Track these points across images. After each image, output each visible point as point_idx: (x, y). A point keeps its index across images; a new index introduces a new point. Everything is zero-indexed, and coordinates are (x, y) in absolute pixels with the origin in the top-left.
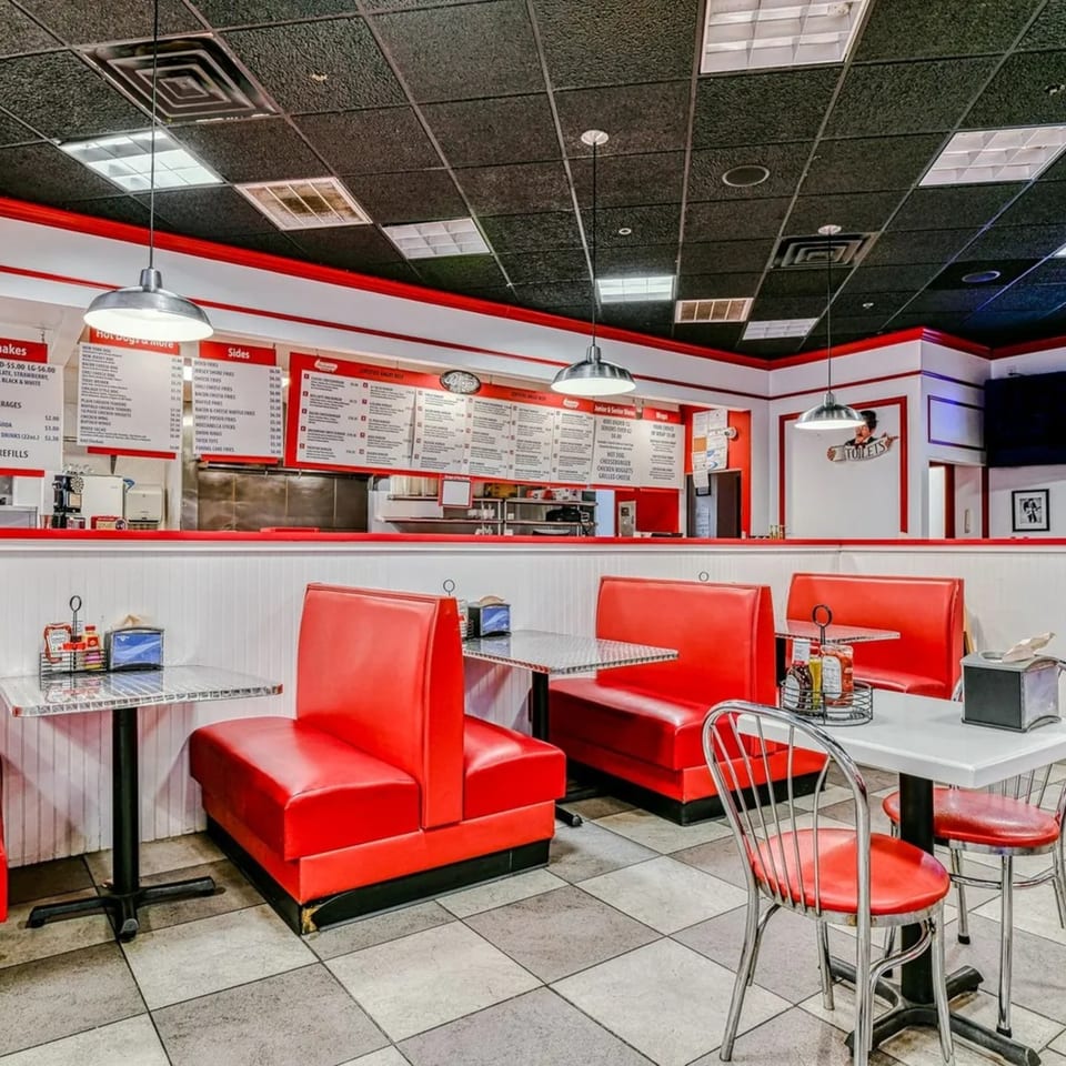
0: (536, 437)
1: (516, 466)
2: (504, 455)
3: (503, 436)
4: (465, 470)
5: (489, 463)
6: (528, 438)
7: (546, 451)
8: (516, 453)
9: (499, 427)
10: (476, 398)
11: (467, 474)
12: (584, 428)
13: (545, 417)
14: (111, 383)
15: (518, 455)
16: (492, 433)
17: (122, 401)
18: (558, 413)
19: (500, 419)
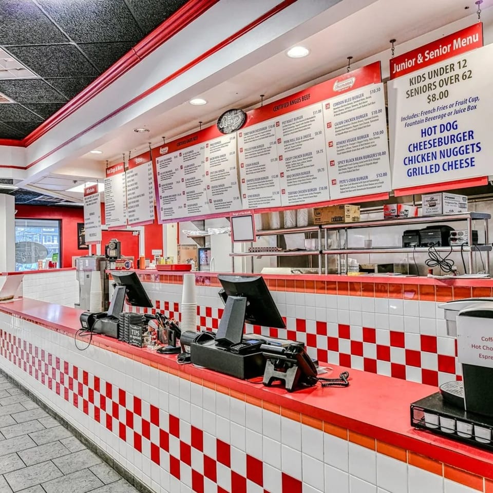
0: (306, 147)
1: (288, 190)
2: (275, 180)
3: (272, 160)
4: (246, 205)
5: (265, 192)
6: (297, 153)
7: (320, 161)
8: (286, 174)
9: (267, 151)
10: (244, 130)
11: (248, 208)
12: (369, 110)
13: (312, 119)
14: (111, 195)
15: (288, 176)
16: (262, 160)
17: (112, 203)
18: (328, 106)
19: (266, 142)
